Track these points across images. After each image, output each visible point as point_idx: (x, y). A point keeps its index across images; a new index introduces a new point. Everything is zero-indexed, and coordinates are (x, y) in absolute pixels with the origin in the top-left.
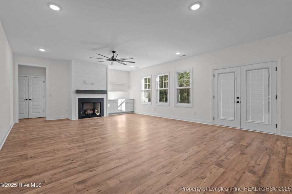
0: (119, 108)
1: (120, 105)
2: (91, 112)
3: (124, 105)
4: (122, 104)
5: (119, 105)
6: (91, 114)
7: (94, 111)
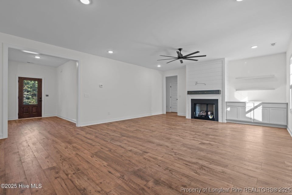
0: (248, 115)
1: (250, 111)
2: (204, 114)
3: (259, 111)
4: (253, 109)
5: (247, 110)
6: (203, 116)
7: (207, 114)
